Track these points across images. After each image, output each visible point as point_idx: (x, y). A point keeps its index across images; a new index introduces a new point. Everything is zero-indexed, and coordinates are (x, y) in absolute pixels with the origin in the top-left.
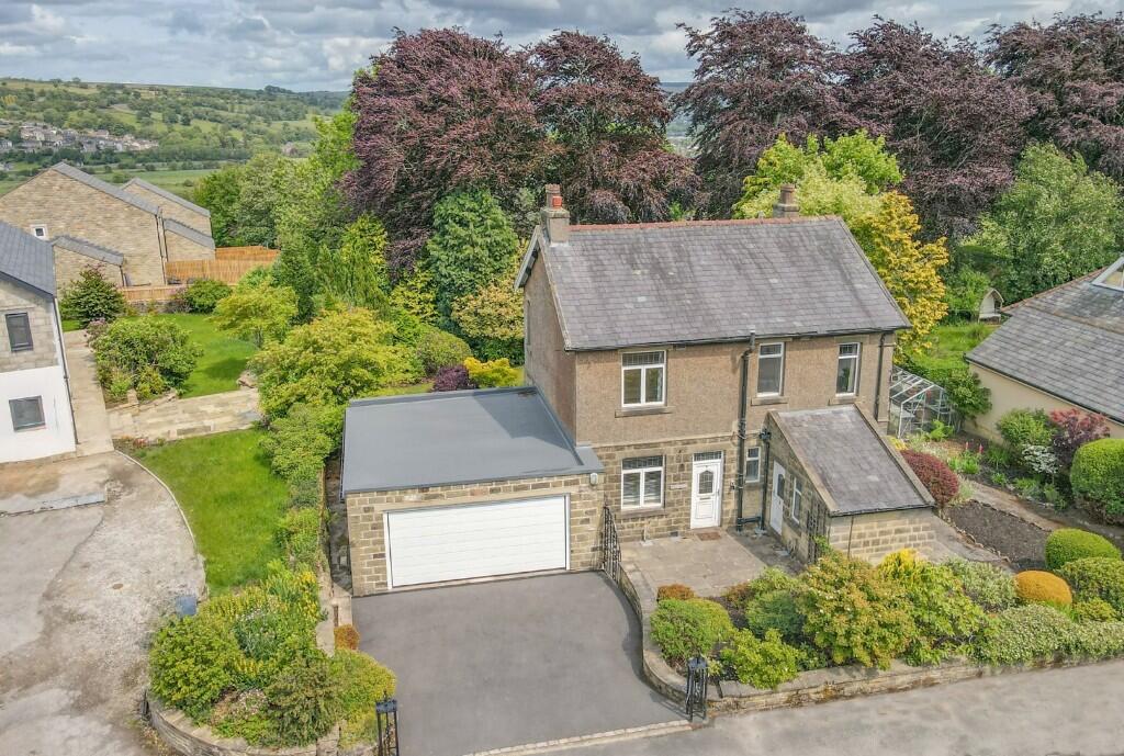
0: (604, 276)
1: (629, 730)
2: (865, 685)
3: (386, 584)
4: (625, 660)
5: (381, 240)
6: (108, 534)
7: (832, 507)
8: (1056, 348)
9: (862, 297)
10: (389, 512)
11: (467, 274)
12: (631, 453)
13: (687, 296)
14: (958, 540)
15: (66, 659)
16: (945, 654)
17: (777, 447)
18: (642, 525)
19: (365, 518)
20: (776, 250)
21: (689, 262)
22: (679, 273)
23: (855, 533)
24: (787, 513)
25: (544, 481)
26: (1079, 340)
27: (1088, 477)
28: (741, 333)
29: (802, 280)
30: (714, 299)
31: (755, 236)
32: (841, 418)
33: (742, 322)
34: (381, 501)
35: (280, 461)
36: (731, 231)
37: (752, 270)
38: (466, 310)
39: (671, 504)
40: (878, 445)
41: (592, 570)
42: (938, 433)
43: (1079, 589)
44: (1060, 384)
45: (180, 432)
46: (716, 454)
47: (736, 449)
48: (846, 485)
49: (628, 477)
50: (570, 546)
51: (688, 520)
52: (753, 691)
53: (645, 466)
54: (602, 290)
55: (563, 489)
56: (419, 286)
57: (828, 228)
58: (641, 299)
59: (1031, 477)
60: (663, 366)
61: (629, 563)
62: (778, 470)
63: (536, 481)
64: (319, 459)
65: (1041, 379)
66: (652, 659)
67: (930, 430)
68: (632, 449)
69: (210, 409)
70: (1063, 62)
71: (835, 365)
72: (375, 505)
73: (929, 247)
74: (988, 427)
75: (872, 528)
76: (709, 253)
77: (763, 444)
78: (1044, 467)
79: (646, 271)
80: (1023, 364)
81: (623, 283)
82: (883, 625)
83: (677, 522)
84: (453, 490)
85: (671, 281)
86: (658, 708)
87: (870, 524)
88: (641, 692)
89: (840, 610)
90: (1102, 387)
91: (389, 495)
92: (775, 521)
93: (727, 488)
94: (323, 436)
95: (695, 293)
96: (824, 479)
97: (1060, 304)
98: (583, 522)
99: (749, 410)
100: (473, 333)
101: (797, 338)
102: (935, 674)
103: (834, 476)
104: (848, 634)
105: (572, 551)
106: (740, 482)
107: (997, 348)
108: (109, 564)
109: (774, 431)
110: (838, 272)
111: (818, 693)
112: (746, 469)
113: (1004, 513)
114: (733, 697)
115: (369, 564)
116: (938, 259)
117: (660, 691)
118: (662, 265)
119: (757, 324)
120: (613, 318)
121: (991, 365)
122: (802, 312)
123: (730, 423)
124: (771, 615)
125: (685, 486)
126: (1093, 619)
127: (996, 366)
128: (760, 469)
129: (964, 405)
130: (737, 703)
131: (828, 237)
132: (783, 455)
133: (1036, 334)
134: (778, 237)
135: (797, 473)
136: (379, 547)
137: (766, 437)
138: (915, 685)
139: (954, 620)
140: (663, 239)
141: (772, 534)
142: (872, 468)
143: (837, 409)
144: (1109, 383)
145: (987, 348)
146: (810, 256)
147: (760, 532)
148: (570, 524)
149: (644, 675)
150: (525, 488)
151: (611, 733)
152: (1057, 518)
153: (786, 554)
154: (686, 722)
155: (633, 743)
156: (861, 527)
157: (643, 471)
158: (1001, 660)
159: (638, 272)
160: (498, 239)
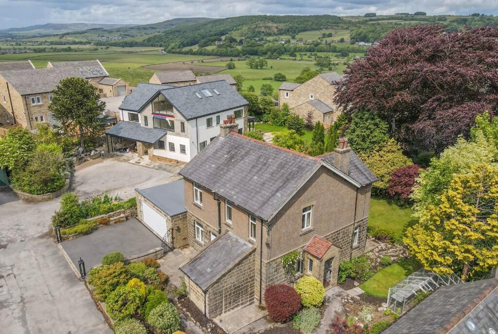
3: (142, 220)
23: (190, 283)
32: (243, 247)
48: (198, 266)
49: (197, 228)
58: (213, 166)
60: (202, 192)
81: (217, 158)
91: (140, 195)
96: (199, 258)
99: (222, 225)
103: (203, 260)
120: (199, 168)
131: (303, 168)
136: (140, 209)
142: (215, 267)
143: (247, 243)
157: (200, 228)
159: (226, 156)
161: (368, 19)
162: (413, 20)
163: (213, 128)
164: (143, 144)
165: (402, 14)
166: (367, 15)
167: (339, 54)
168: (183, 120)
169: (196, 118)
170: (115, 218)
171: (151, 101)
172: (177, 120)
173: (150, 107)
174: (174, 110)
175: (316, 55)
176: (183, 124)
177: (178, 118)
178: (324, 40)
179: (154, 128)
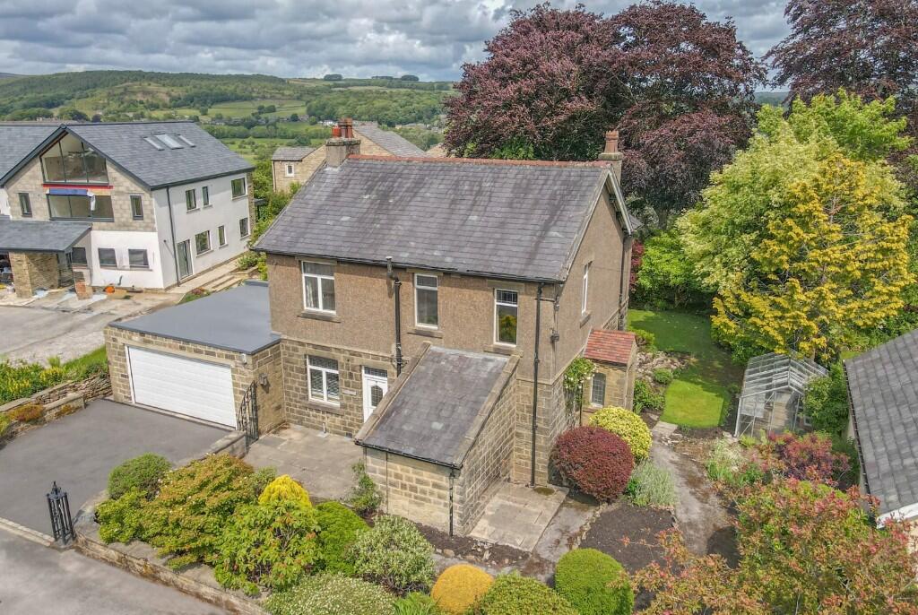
0: (339, 196)
3: (131, 399)
7: (364, 436)
9: (543, 244)
10: (127, 346)
12: (313, 351)
18: (323, 418)
19: (114, 346)
23: (391, 471)
25: (211, 349)
29: (501, 220)
32: (485, 365)
34: (121, 336)
46: (383, 372)
47: (395, 371)
49: (313, 372)
50: (236, 411)
53: (324, 366)
55: (225, 361)
58: (344, 219)
60: (335, 279)
63: (207, 349)
68: (311, 348)
72: (118, 338)
75: (410, 472)
79: (374, 196)
83: (350, 424)
84: (159, 340)
87: (405, 468)
91: (124, 332)
96: (394, 411)
98: (241, 393)
99: (404, 336)
101: (449, 273)
110: (547, 217)
111: (140, 565)
115: (120, 380)
123: (389, 344)
125: (355, 393)
136: (125, 370)
138: (217, 601)
142: (449, 417)
143: (493, 356)
148: (233, 391)
150: (201, 352)
154: (53, 540)
156: (398, 467)
157: (324, 371)
159: (366, 197)
161: (331, 83)
162: (402, 87)
163: (198, 213)
164: (29, 257)
165: (382, 77)
166: (328, 78)
167: (294, 141)
168: (136, 189)
169: (167, 187)
170: (57, 403)
171: (39, 153)
172: (120, 193)
173: (36, 169)
174: (110, 170)
175: (253, 143)
176: (136, 202)
177: (121, 189)
178: (263, 116)
179: (52, 219)
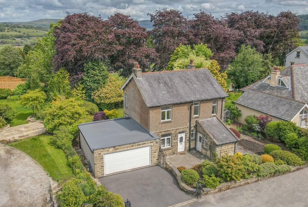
0: (153, 86)
1: (184, 203)
2: (234, 185)
3: (104, 174)
4: (175, 186)
5: (67, 75)
6: (14, 169)
7: (217, 143)
8: (257, 99)
9: (216, 89)
10: (105, 154)
11: (96, 85)
12: (163, 133)
13: (175, 91)
14: (242, 149)
15: (22, 204)
16: (251, 176)
17: (199, 129)
18: (166, 152)
19: (99, 157)
20: (193, 77)
21: (173, 82)
22: (171, 85)
23: (222, 149)
24: (203, 146)
25: (145, 142)
26: (262, 97)
27: (270, 131)
28: (190, 100)
29: (201, 85)
30: (181, 91)
31: (188, 74)
32: (213, 120)
33: (190, 97)
34: (103, 151)
35: (59, 143)
36: (182, 73)
37: (189, 83)
38: (95, 95)
39: (173, 146)
40: (224, 127)
41: (157, 165)
42: (229, 122)
43: (275, 158)
44: (259, 108)
45: (20, 137)
46: (184, 132)
47: (189, 130)
48: (219, 138)
49: (162, 140)
50: (151, 159)
51: (177, 150)
52: (211, 189)
53: (167, 136)
54: (153, 90)
55: (149, 144)
56: (81, 89)
57: (205, 71)
58: (164, 92)
59: (254, 132)
60: (171, 110)
61: (169, 162)
62: (199, 135)
63: (143, 143)
64: (70, 141)
65: (254, 107)
66: (183, 185)
67: (227, 122)
68: (164, 132)
69: (23, 129)
70: (245, 23)
71: (212, 107)
72: (101, 153)
73: (222, 74)
74: (242, 120)
75: (226, 148)
76: (177, 79)
77: (195, 129)
78: (257, 129)
79: (163, 84)
80: (249, 104)
81: (158, 88)
82: (239, 170)
83: (175, 151)
84: (122, 147)
85: (170, 87)
86: (188, 196)
87: (225, 147)
88: (183, 193)
89: (228, 167)
90: (269, 109)
91: (105, 149)
92: (199, 148)
93: (187, 141)
94: (71, 135)
95: (177, 90)
96: (213, 136)
97: (254, 88)
98: (154, 153)
99: (192, 120)
100: (99, 102)
101: (203, 101)
102: (249, 181)
103: (215, 135)
104: (231, 173)
105: (151, 161)
106: (190, 139)
107: (242, 100)
108: (20, 177)
109: (198, 125)
110: (209, 83)
111: (225, 188)
112: (191, 135)
113: (251, 141)
114: (206, 191)
115: (100, 169)
116: (225, 77)
117: (187, 192)
118: (167, 83)
119: (193, 97)
120: (158, 98)
121: (241, 104)
122: (203, 94)
123: (187, 123)
124: (209, 171)
125: (176, 141)
126: (280, 164)
127: (243, 104)
128: (194, 135)
129: (235, 115)
130: (207, 193)
131: (205, 73)
132: (201, 131)
133: (252, 96)
134: (193, 74)
135: (206, 135)
136: (102, 164)
137: (196, 127)
138: (245, 184)
139: (253, 168)
140: (165, 76)
141: (198, 152)
142: (224, 133)
143: (212, 118)
144: (271, 107)
145: (240, 100)
146: (202, 79)
147: (195, 151)
148: (151, 153)
149: (182, 189)
150: (140, 145)
151: (180, 204)
152: (263, 142)
153: (203, 156)
154: (196, 199)
155: (186, 205)
156: (224, 148)
157: (166, 138)
158: (263, 176)
159: (161, 85)
160: (104, 74)
